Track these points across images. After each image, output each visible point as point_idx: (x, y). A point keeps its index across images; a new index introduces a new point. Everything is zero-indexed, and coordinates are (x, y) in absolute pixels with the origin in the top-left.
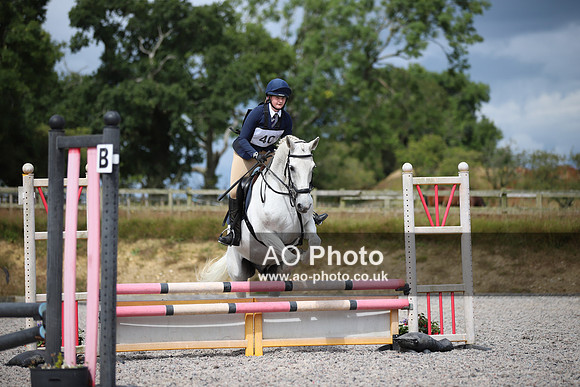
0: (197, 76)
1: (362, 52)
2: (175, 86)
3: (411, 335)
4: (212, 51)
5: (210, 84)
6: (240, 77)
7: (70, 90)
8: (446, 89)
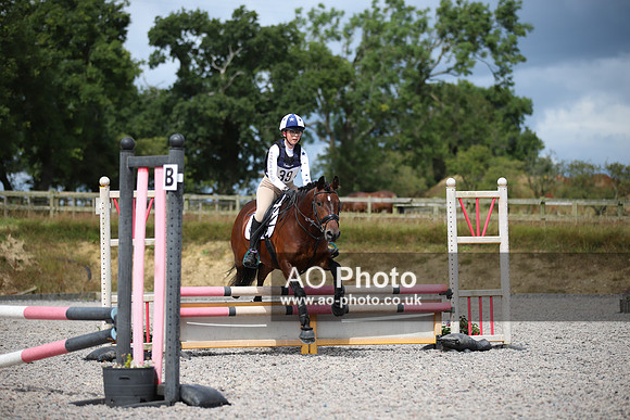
0: (263, 90)
1: (415, 69)
2: (244, 99)
3: (453, 335)
4: (278, 67)
5: (276, 98)
6: (303, 91)
7: (149, 102)
8: (492, 102)
